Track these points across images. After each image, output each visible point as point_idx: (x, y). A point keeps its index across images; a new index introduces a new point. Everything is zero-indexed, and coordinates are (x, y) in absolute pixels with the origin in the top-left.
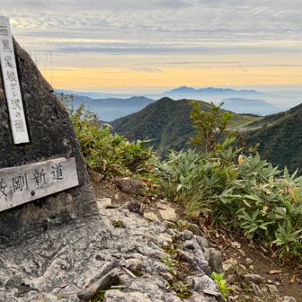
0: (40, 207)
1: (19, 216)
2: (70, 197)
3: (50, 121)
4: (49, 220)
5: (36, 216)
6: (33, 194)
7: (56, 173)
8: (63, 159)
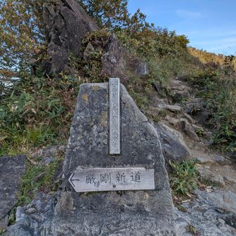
0: (121, 195)
1: (105, 197)
2: (147, 196)
3: (139, 141)
4: (126, 206)
5: (116, 200)
6: (114, 186)
7: (134, 177)
8: (143, 169)
